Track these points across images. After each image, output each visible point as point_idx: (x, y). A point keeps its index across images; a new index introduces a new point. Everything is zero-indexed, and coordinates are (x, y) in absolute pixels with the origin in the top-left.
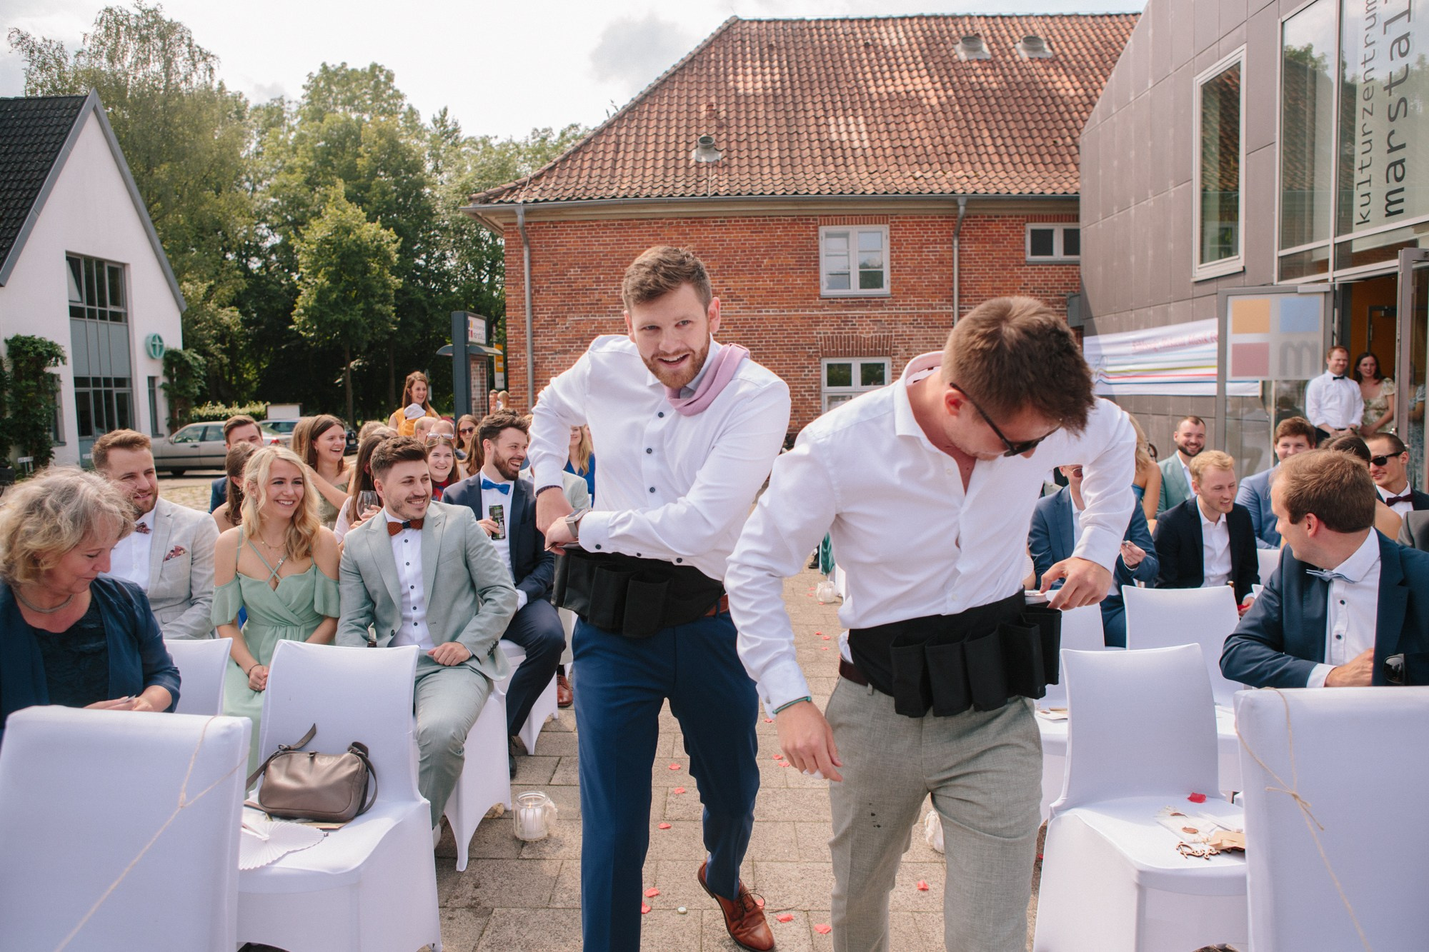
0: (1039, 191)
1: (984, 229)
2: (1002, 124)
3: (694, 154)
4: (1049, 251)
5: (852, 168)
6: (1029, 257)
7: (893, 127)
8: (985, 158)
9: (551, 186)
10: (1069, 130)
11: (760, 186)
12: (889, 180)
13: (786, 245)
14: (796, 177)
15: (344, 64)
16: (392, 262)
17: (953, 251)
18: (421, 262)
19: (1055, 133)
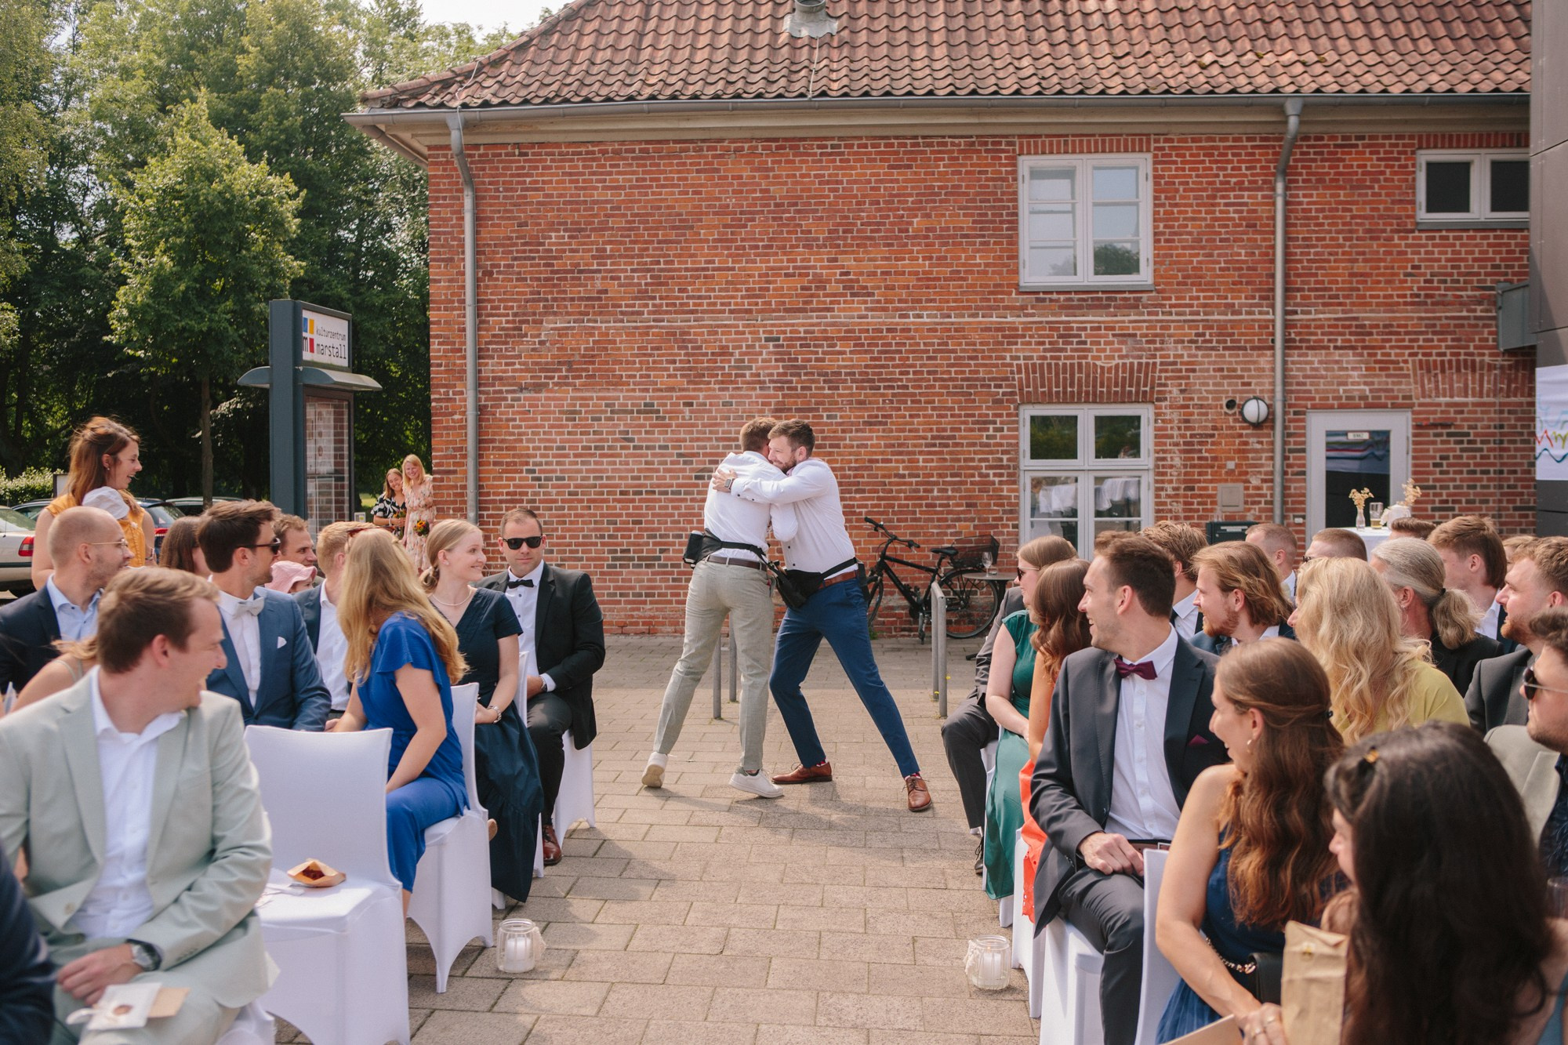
0: (1444, 86)
1: (1334, 160)
3: (787, 24)
4: (1462, 204)
5: (1083, 48)
6: (1423, 215)
8: (1337, 28)
9: (518, 78)
11: (907, 80)
12: (1153, 70)
13: (955, 192)
14: (974, 64)
16: (286, 231)
17: (1274, 204)
18: (351, 237)
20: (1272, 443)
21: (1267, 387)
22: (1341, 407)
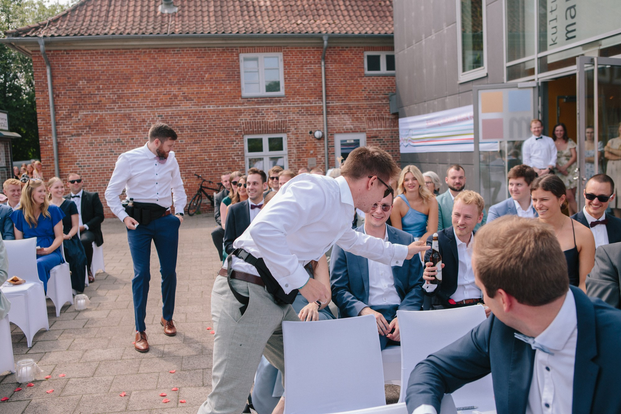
0: (371, 32)
1: (339, 55)
3: (160, 8)
4: (378, 69)
5: (259, 18)
6: (367, 72)
8: (339, 13)
9: (64, 26)
11: (201, 29)
12: (282, 25)
13: (219, 66)
14: (224, 23)
17: (321, 69)
18: (2, 81)
20: (324, 144)
21: (322, 127)
22: (345, 132)
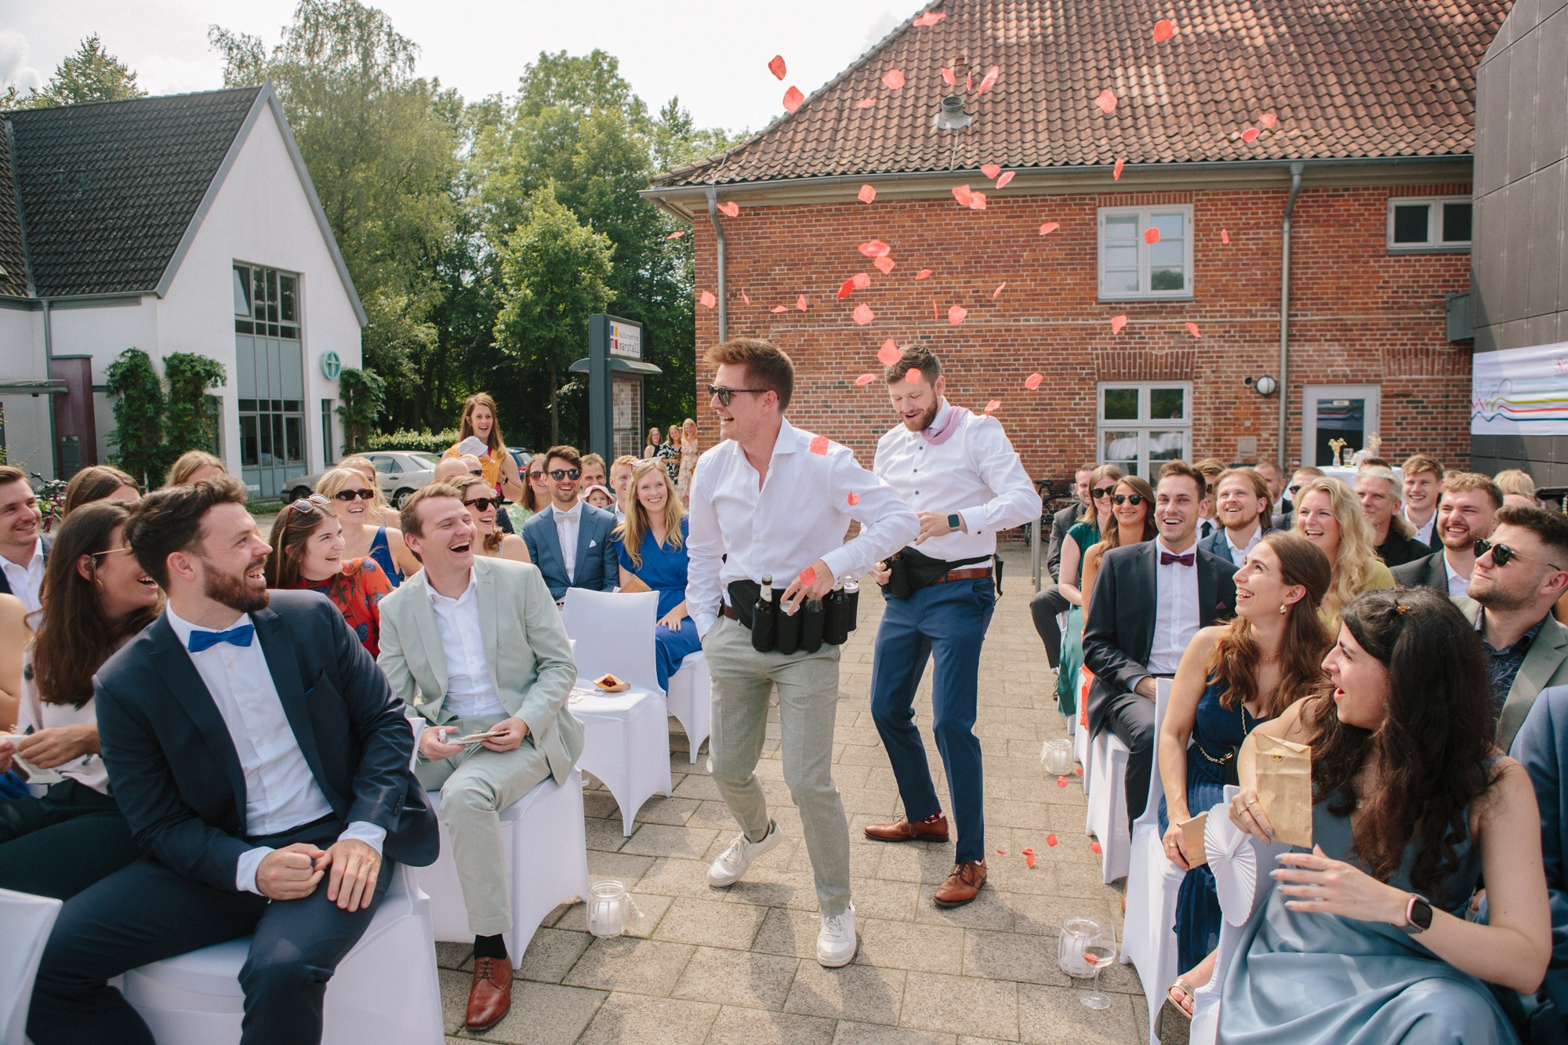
0: (1410, 151)
1: (1327, 206)
2: (1356, 66)
3: (936, 120)
4: (1422, 237)
5: (1145, 130)
6: (1392, 245)
7: (1202, 76)
8: (1330, 111)
9: (753, 163)
10: (1455, 69)
11: (1019, 156)
12: (1195, 144)
14: (1067, 144)
15: (564, 52)
16: (604, 271)
17: (1282, 238)
18: (647, 275)
19: (1434, 74)
20: (1278, 408)
21: (1276, 369)
22: (1329, 382)
